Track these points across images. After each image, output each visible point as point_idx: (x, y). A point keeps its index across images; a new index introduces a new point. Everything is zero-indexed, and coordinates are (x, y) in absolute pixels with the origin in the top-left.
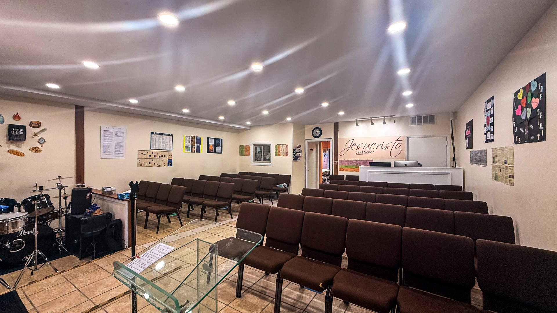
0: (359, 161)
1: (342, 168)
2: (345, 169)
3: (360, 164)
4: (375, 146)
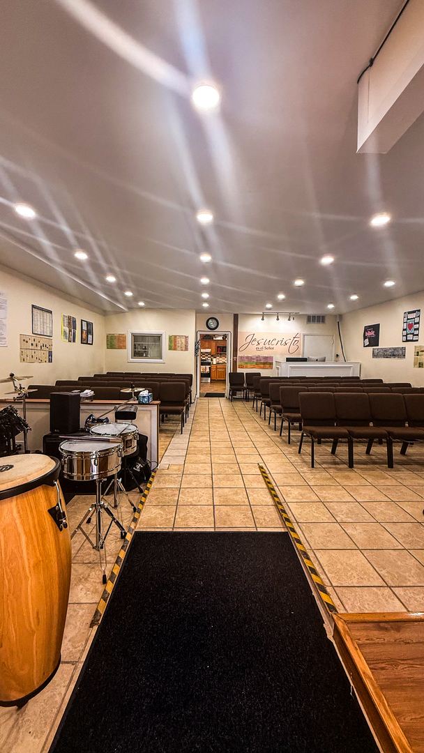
0: (259, 357)
1: (241, 365)
2: (244, 366)
3: (260, 360)
4: (275, 342)
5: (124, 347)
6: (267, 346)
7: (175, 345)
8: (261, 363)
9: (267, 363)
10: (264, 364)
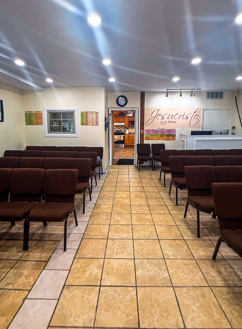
0: (163, 130)
1: (148, 137)
2: (151, 138)
3: (164, 132)
4: (177, 117)
5: (41, 123)
6: (170, 120)
7: (87, 121)
8: (165, 135)
9: (170, 135)
10: (168, 136)
